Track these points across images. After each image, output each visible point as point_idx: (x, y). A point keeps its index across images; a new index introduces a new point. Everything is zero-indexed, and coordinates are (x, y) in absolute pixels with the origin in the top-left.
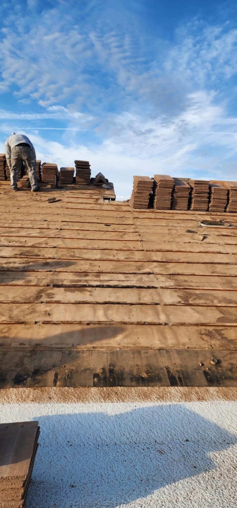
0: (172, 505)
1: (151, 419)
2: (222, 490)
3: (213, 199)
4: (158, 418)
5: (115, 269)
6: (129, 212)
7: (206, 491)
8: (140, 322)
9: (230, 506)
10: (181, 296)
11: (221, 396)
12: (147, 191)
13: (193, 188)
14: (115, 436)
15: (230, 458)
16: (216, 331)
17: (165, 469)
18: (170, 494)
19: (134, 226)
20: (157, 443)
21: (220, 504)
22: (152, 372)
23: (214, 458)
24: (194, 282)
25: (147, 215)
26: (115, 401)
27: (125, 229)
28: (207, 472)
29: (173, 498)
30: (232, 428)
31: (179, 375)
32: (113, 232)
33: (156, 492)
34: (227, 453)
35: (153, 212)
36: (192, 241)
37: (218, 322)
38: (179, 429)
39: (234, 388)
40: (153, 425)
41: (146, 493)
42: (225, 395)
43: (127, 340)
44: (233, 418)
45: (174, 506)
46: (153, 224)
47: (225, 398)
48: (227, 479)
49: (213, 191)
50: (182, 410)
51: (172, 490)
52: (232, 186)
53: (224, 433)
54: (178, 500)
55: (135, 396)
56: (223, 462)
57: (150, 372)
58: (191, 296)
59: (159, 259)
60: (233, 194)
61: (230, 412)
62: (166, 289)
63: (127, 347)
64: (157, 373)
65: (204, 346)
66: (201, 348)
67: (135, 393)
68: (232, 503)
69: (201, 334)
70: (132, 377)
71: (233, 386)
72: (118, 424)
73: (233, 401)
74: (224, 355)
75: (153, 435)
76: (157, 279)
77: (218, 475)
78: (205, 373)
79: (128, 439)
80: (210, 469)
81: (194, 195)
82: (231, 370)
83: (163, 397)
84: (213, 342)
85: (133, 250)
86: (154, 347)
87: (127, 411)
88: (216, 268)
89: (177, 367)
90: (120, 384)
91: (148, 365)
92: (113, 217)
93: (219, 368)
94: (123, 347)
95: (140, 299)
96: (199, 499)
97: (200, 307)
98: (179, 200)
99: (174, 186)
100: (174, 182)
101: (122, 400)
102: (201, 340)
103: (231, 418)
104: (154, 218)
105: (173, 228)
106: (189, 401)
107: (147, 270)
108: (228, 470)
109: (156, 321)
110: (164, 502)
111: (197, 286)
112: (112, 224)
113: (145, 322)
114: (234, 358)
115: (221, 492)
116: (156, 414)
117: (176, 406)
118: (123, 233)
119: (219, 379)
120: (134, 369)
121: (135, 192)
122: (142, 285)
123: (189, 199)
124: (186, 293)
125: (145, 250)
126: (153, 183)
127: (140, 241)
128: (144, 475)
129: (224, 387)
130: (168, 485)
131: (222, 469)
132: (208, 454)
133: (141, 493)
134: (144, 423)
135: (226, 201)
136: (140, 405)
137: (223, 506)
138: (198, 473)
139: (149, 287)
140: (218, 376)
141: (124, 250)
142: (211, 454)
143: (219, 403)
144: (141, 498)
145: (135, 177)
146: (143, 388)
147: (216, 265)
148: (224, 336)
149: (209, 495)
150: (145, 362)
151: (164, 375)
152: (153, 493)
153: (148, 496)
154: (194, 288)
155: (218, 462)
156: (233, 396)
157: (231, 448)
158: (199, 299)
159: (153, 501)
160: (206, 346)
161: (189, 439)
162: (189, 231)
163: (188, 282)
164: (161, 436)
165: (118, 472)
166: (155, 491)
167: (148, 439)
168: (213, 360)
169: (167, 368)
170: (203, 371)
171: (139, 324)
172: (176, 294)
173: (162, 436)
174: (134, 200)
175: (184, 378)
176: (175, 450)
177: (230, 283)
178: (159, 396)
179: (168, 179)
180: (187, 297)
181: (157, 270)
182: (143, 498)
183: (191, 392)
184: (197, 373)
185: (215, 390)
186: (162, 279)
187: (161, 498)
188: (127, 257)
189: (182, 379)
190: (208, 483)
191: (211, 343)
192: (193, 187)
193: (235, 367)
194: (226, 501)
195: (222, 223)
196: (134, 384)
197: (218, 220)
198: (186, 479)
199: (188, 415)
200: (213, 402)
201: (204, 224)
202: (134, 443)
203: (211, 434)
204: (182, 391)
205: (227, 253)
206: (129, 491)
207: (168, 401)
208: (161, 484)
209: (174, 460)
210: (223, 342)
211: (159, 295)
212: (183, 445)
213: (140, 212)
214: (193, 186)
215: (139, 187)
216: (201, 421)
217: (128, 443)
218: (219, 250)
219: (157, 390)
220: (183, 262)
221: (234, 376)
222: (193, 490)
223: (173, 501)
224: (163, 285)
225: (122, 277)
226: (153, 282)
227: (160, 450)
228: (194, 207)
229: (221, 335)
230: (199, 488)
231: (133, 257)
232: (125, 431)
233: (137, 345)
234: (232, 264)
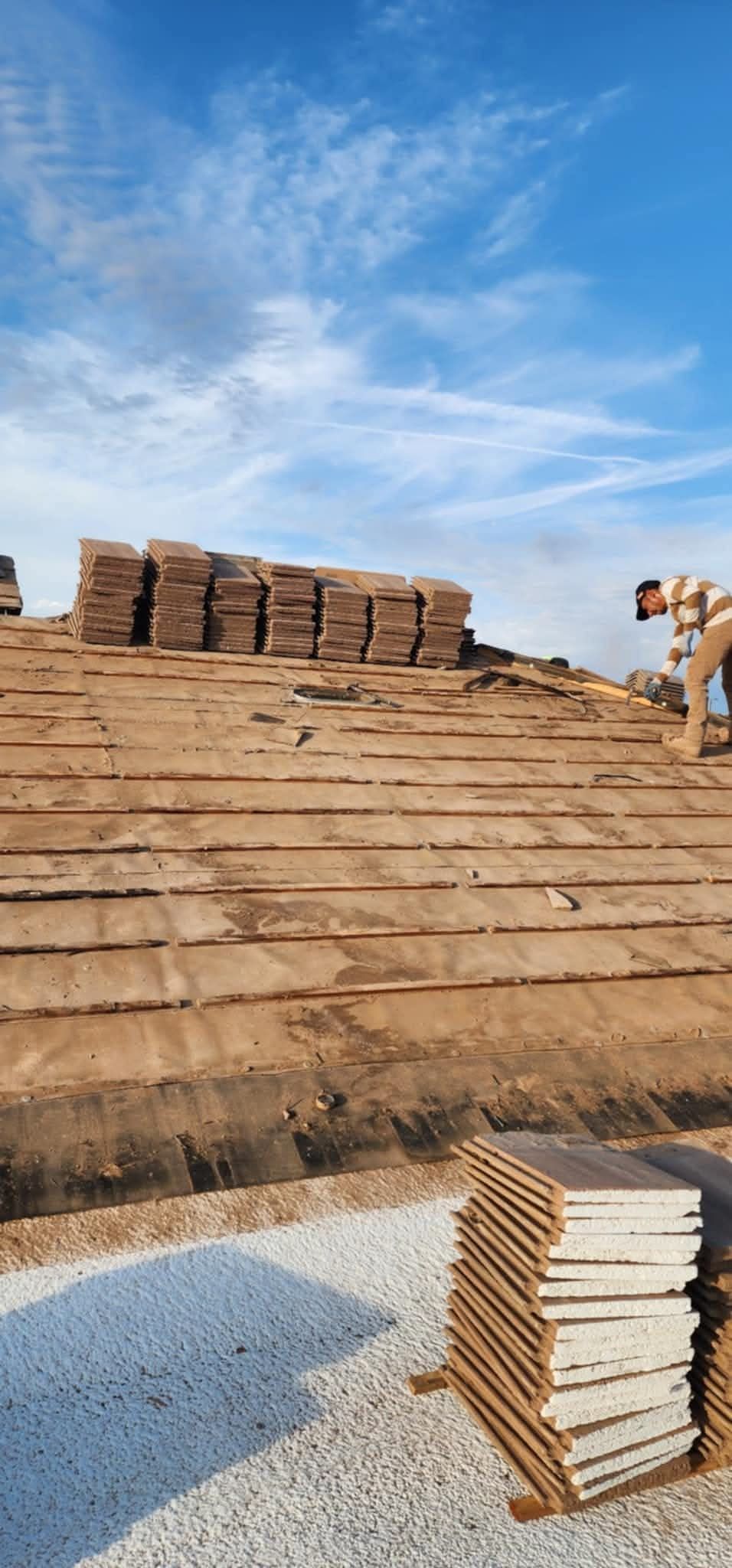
0: (185, 1556)
1: (131, 1303)
2: (337, 1477)
3: (328, 622)
4: (151, 1299)
5: (19, 838)
6: (68, 655)
7: (292, 1491)
8: (101, 1006)
9: (357, 1517)
10: (234, 915)
11: (343, 1201)
12: (126, 587)
13: (270, 588)
14: (7, 1382)
15: (362, 1378)
16: (335, 1010)
17: (171, 1450)
18: (181, 1524)
19: (84, 700)
20: (145, 1377)
21: (329, 1520)
22: (136, 1159)
23: (318, 1388)
24: (273, 869)
25: (127, 665)
26: (12, 1267)
27: (54, 709)
28: (297, 1433)
29: (191, 1534)
30: (372, 1289)
31: (222, 1155)
32: (12, 719)
33: (138, 1527)
34: (355, 1363)
35: (148, 656)
36: (267, 746)
37: (341, 985)
38: (217, 1318)
39: (381, 1171)
40: (135, 1323)
41: (108, 1536)
42: (355, 1198)
43: (57, 1067)
44: (376, 1259)
45: (192, 1559)
46: (148, 695)
47: (355, 1203)
48: (353, 1442)
49: (327, 600)
50: (227, 1261)
51: (187, 1509)
52: (380, 586)
53: (349, 1308)
54: (205, 1537)
55: (80, 1240)
56: (343, 1395)
57: (131, 1159)
58: (263, 911)
59: (167, 804)
60: (382, 610)
61: (366, 1243)
62: (186, 897)
63: (57, 1089)
64: (152, 1160)
65: (297, 1059)
66: (289, 1067)
67: (80, 1231)
68: (364, 1509)
69: (290, 1024)
70: (71, 1180)
71: (375, 1168)
72: (21, 1339)
73: (376, 1211)
74: (355, 1078)
75: (136, 1354)
76: (160, 866)
77: (326, 1436)
78: (300, 1139)
79: (52, 1380)
80: (305, 1422)
81: (272, 608)
82: (371, 1121)
83: (170, 1229)
84: (324, 1044)
85: (81, 777)
86: (145, 1080)
87: (51, 1293)
88: (336, 825)
89: (214, 1131)
90: (31, 1209)
91: (127, 1139)
92: (13, 670)
93: (340, 1119)
94: (44, 1088)
95: (101, 932)
96: (270, 1520)
97: (289, 944)
98: (227, 622)
99: (212, 577)
100: (211, 567)
101: (35, 1259)
102: (289, 1042)
103: (368, 1260)
104: (152, 676)
105: (210, 706)
106: (250, 1231)
107: (128, 839)
108: (356, 1414)
109: (154, 996)
110: (163, 1552)
111: (282, 882)
112: (8, 691)
113: (117, 1004)
114: (382, 1084)
115: (334, 1481)
116: (148, 1287)
117: (211, 1250)
118: (48, 721)
119: (339, 1151)
120: (76, 1155)
121: (86, 591)
122: (109, 887)
123: (258, 620)
124: (250, 903)
125: (122, 775)
126: (143, 565)
127: (106, 747)
128: (100, 1484)
129: (352, 1172)
130: (176, 1497)
131: (339, 1414)
132: (301, 1379)
133: (91, 1543)
134: (108, 1323)
135: (365, 630)
136: (94, 1268)
137: (337, 1523)
138: (270, 1441)
139: (132, 894)
140: (336, 1143)
141: (51, 778)
142: (308, 1378)
143: (335, 1222)
144: (87, 1560)
145: (86, 544)
146: (107, 1210)
147: (338, 817)
148: (355, 1023)
149: (297, 1499)
150: (113, 1130)
151: (175, 1161)
152: (130, 1533)
153: (114, 1545)
154: (271, 887)
155: (330, 1397)
156: (376, 1194)
157: (366, 1348)
158: (286, 920)
159: (129, 1557)
160: (303, 1058)
161: (248, 1345)
162: (260, 718)
163: (255, 870)
164: (159, 1353)
165: (15, 1493)
166: (134, 1526)
167: (118, 1368)
168: (323, 1099)
169: (185, 1139)
170: (293, 1133)
171: (96, 1010)
172: (218, 909)
173: (163, 1351)
174: (85, 616)
175: (235, 1162)
176: (203, 1386)
177: (373, 866)
178: (157, 1228)
179: (192, 556)
180: (252, 914)
181: (158, 839)
182: (95, 1556)
183: (256, 1203)
184: (275, 1142)
185: (326, 1185)
186: (175, 863)
187: (155, 1542)
188: (60, 799)
189: (231, 1167)
190: (297, 1464)
191: (317, 1046)
192: (269, 584)
193: (384, 1110)
194: (345, 1508)
195: (354, 695)
196: (75, 1203)
197: (344, 686)
198: (233, 1468)
199: (246, 1272)
200: (320, 1223)
201: (305, 696)
202: (72, 1391)
203: (311, 1318)
204: (228, 1203)
205: (368, 782)
206: (49, 1546)
207: (185, 1239)
208: (153, 1500)
209: (200, 1418)
210: (352, 1040)
211: (165, 913)
212: (229, 1365)
213: (104, 654)
214: (269, 580)
215: (100, 574)
216: (283, 1283)
217: (52, 1394)
218: (344, 774)
219: (152, 1209)
220: (242, 812)
221: (380, 1136)
222: (252, 1496)
223: (190, 1543)
224: (179, 884)
225: (41, 865)
226: (147, 876)
227: (156, 1396)
228: (273, 645)
229: (346, 1019)
230: (270, 1486)
231: (81, 798)
232: (42, 1359)
233: (90, 1079)
234: (381, 812)
